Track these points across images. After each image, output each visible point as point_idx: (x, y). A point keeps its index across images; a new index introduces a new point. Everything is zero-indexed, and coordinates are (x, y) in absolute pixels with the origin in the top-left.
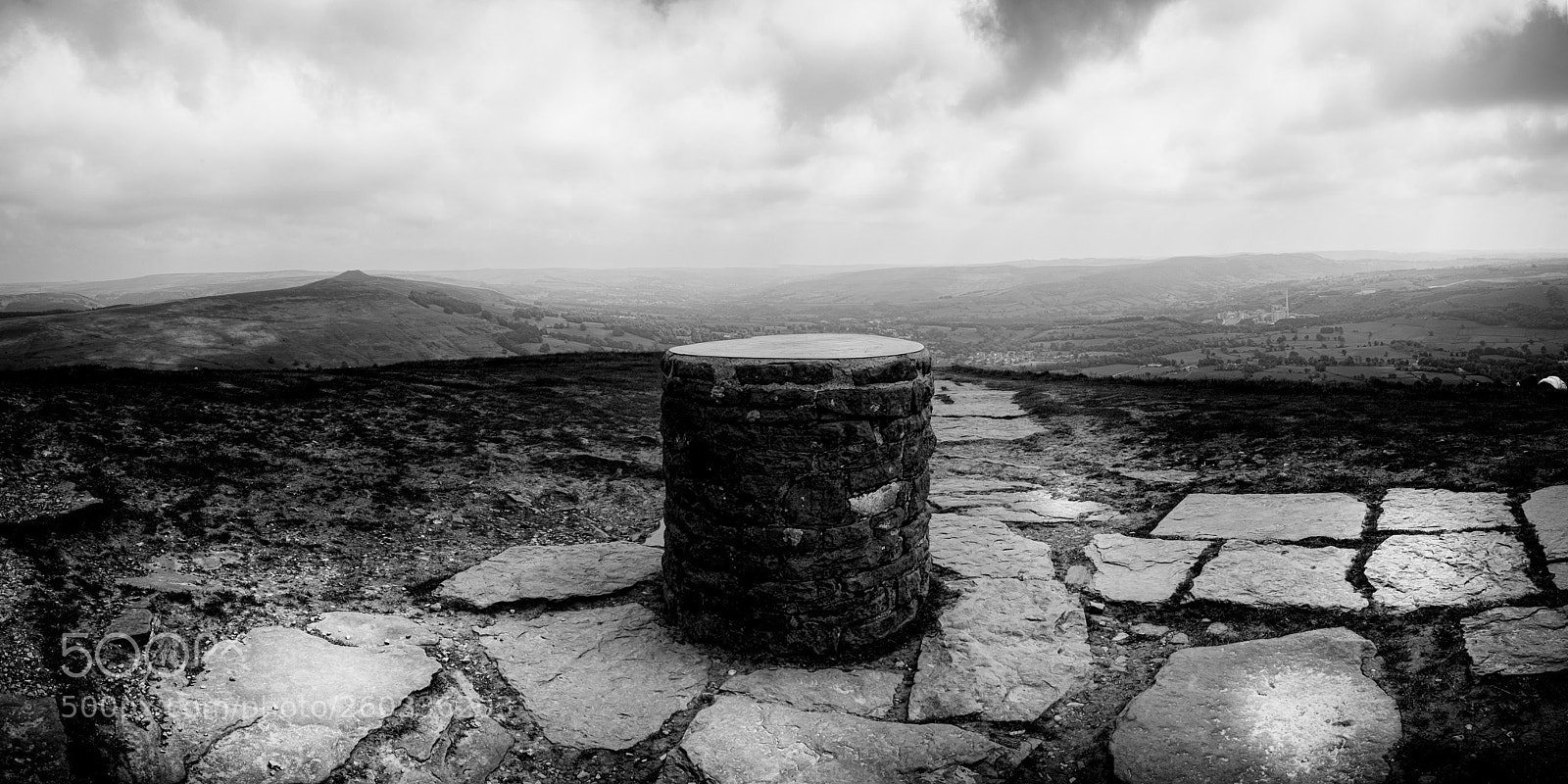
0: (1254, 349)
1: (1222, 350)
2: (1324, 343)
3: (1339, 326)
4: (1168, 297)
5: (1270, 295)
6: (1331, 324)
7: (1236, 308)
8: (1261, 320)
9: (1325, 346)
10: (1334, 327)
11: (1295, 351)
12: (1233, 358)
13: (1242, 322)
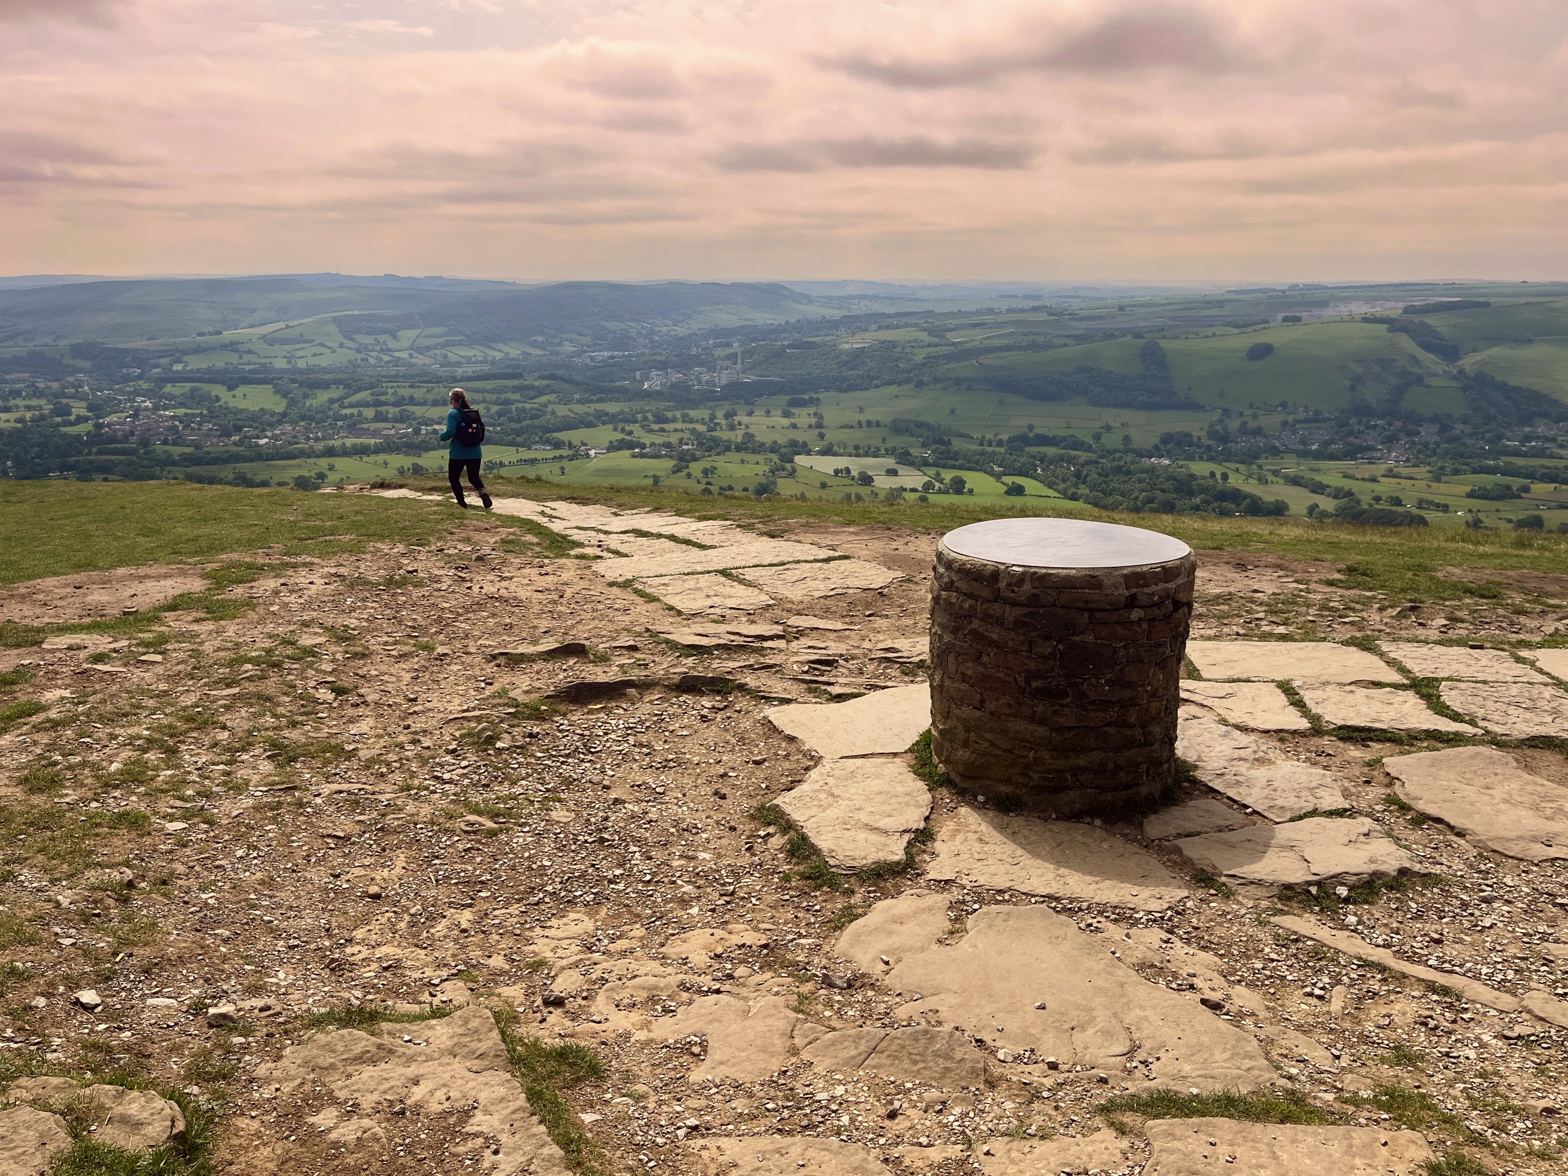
0: (691, 426)
1: (642, 427)
2: (793, 421)
3: (815, 396)
4: (559, 345)
5: (716, 346)
6: (804, 392)
7: (663, 366)
8: (700, 383)
9: (794, 426)
10: (806, 397)
11: (749, 431)
12: (659, 439)
13: (673, 386)
